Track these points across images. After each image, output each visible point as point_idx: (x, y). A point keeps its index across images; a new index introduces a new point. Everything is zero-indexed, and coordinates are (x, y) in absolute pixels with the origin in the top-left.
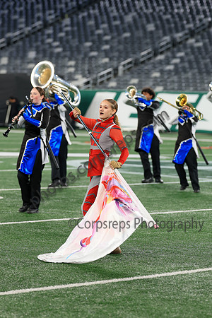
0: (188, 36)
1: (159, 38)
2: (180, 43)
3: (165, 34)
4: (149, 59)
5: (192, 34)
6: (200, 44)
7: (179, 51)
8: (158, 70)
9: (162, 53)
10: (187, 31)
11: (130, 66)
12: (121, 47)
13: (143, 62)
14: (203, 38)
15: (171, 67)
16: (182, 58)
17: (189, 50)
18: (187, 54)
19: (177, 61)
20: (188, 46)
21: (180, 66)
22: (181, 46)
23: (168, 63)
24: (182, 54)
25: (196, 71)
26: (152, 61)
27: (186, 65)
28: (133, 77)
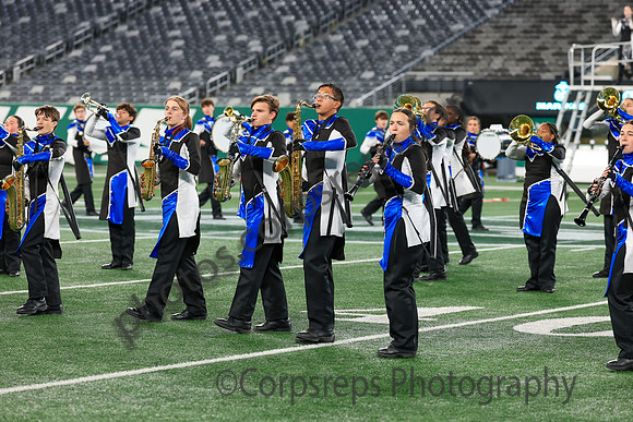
0: (117, 21)
1: (74, 24)
2: (105, 31)
3: (82, 19)
4: (60, 56)
5: (123, 17)
6: (136, 33)
7: (104, 43)
8: (71, 72)
9: (77, 47)
10: (115, 14)
11: (30, 66)
12: (17, 38)
13: (50, 61)
14: (139, 24)
15: (93, 68)
16: (108, 54)
17: (119, 42)
18: (115, 48)
19: (102, 58)
20: (117, 36)
21: (105, 66)
22: (107, 36)
23: (88, 62)
24: (108, 48)
25: (130, 72)
26: (63, 59)
27: (115, 64)
28: (35, 84)
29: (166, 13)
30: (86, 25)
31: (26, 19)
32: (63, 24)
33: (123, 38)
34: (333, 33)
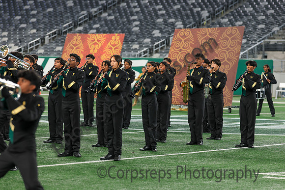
29: (129, 7)
30: (85, 12)
31: (51, 10)
32: (72, 12)
33: (105, 20)
34: (223, 18)
